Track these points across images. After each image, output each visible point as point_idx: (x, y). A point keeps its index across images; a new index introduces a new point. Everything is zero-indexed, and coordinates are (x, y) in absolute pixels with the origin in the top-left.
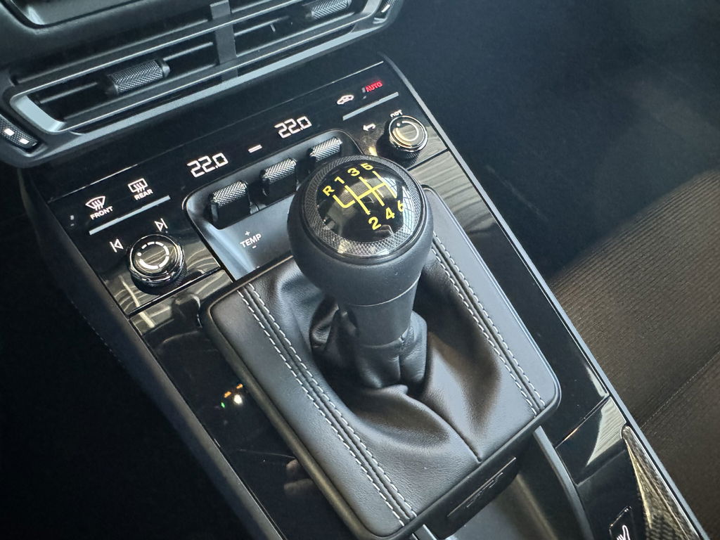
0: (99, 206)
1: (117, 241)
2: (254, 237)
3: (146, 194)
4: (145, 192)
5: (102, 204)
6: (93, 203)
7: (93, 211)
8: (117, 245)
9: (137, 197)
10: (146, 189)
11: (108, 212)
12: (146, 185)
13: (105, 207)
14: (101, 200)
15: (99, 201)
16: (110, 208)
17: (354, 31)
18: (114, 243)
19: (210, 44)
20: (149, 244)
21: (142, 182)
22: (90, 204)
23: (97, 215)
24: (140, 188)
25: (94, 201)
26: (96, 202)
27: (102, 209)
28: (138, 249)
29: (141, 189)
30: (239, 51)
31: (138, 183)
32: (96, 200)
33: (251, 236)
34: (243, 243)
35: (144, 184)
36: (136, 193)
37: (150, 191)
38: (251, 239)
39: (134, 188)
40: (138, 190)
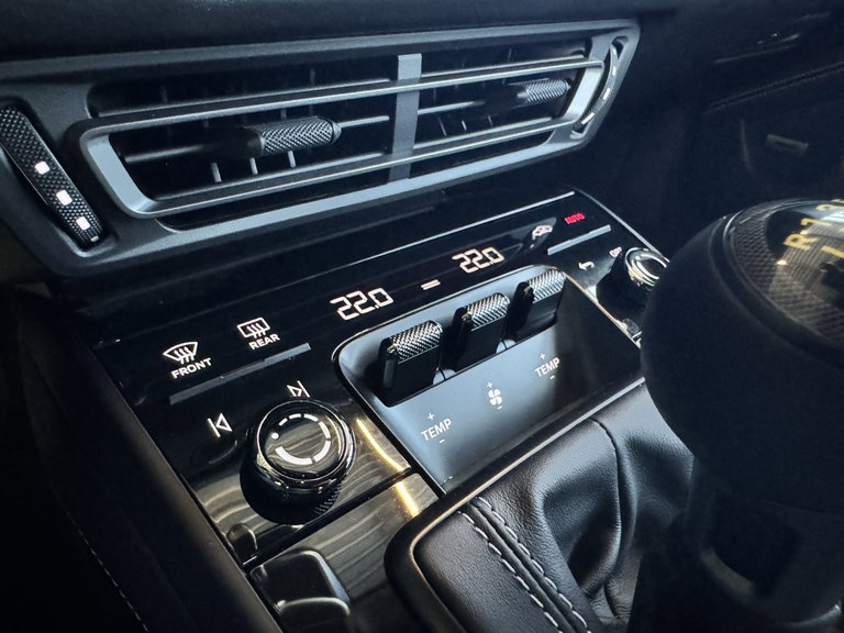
0: (186, 356)
1: (221, 417)
2: (441, 424)
3: (267, 340)
4: (266, 338)
5: (192, 355)
6: (176, 352)
7: (177, 366)
8: (220, 425)
9: (253, 345)
10: (268, 334)
11: (204, 366)
12: (268, 328)
13: (198, 358)
14: (191, 348)
15: (186, 349)
16: (207, 360)
17: (551, 142)
18: (214, 421)
19: (386, 118)
20: (291, 417)
21: (260, 323)
22: (171, 353)
23: (183, 371)
24: (257, 332)
25: (177, 349)
26: (181, 350)
27: (191, 362)
28: (272, 426)
29: (259, 332)
30: (419, 139)
31: (254, 324)
32: (182, 348)
33: (436, 421)
34: (424, 433)
35: (264, 327)
36: (252, 339)
37: (275, 337)
38: (436, 427)
39: (247, 332)
40: (254, 334)
